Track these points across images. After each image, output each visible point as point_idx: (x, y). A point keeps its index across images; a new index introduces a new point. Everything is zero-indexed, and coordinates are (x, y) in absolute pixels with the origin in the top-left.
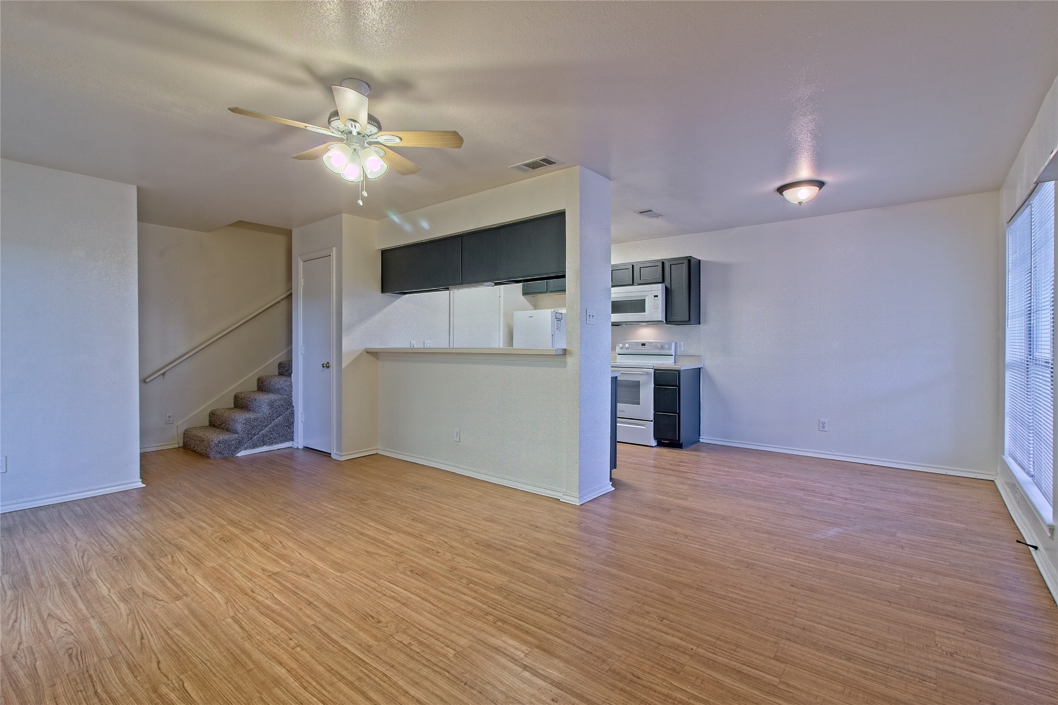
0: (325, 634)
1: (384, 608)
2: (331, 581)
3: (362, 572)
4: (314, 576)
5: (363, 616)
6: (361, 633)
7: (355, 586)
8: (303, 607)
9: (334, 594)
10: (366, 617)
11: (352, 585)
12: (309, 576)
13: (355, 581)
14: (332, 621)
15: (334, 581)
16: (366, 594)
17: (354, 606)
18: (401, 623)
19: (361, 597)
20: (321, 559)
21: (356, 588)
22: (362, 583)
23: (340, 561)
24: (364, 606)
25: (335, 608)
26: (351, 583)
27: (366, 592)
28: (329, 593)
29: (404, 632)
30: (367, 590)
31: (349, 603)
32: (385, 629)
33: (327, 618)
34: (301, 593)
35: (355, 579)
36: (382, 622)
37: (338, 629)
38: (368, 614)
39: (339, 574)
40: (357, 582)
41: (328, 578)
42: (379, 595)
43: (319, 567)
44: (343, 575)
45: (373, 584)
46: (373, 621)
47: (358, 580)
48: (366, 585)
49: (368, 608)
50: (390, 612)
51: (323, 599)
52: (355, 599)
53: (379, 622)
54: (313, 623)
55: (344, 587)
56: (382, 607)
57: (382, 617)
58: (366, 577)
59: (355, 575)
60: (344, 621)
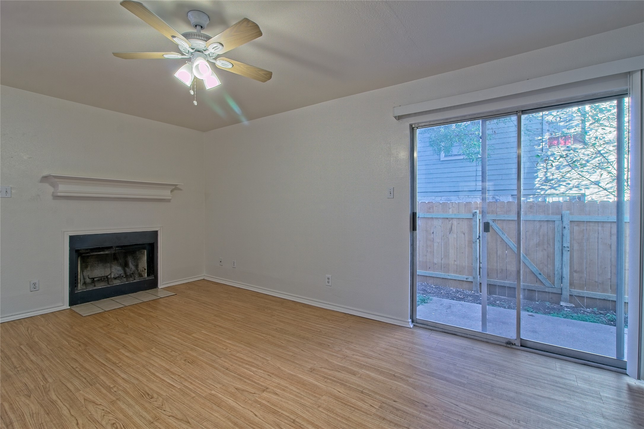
0: (214, 354)
1: (181, 368)
2: (218, 386)
3: (194, 395)
4: (233, 390)
5: (194, 363)
6: (195, 355)
7: (199, 382)
8: (230, 366)
9: (213, 375)
10: (192, 362)
11: (202, 382)
12: (236, 389)
13: (200, 386)
14: (211, 360)
15: (216, 386)
16: (192, 376)
17: (200, 368)
18: (173, 360)
19: (196, 374)
20: (232, 409)
21: (199, 380)
22: (194, 385)
23: (215, 407)
24: (193, 368)
25: (211, 367)
26: (202, 384)
27: (191, 377)
28: (217, 376)
29: (172, 356)
30: (191, 379)
31: (203, 370)
32: (182, 357)
33: (214, 361)
34: (236, 375)
35: (199, 388)
36: (184, 360)
37: (207, 356)
38: (191, 364)
39: (213, 392)
40: (198, 385)
41: (220, 388)
42: (183, 376)
43: (231, 399)
44: (209, 392)
45: (186, 384)
46: (189, 361)
47: (197, 387)
48: (191, 383)
49: (190, 367)
50: (178, 365)
51: (220, 372)
52: (199, 372)
53: (185, 360)
54: (221, 359)
55: (207, 381)
56: (182, 368)
57: (183, 363)
58: (191, 390)
59: (200, 392)
60: (205, 360)
